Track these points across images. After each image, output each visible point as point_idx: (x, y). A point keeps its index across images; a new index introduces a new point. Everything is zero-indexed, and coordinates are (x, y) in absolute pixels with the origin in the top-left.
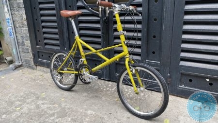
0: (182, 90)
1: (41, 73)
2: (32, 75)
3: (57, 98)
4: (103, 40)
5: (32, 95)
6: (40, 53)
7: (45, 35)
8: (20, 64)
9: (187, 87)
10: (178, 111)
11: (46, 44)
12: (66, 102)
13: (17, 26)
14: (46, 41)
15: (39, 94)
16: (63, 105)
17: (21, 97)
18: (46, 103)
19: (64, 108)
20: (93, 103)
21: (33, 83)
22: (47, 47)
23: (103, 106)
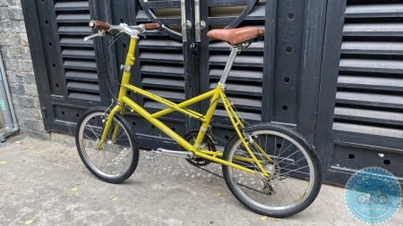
0: (336, 173)
1: (62, 147)
2: (42, 152)
3: (104, 197)
4: (189, 85)
5: (52, 193)
6: (58, 108)
7: (69, 75)
8: (16, 129)
9: (344, 169)
10: (332, 212)
11: (71, 91)
12: (122, 203)
13: (9, 55)
14: (71, 85)
15: (65, 188)
16: (118, 210)
17: (29, 198)
18: (84, 208)
19: (121, 216)
20: (175, 204)
21: (49, 169)
22: (72, 96)
23: (195, 209)
